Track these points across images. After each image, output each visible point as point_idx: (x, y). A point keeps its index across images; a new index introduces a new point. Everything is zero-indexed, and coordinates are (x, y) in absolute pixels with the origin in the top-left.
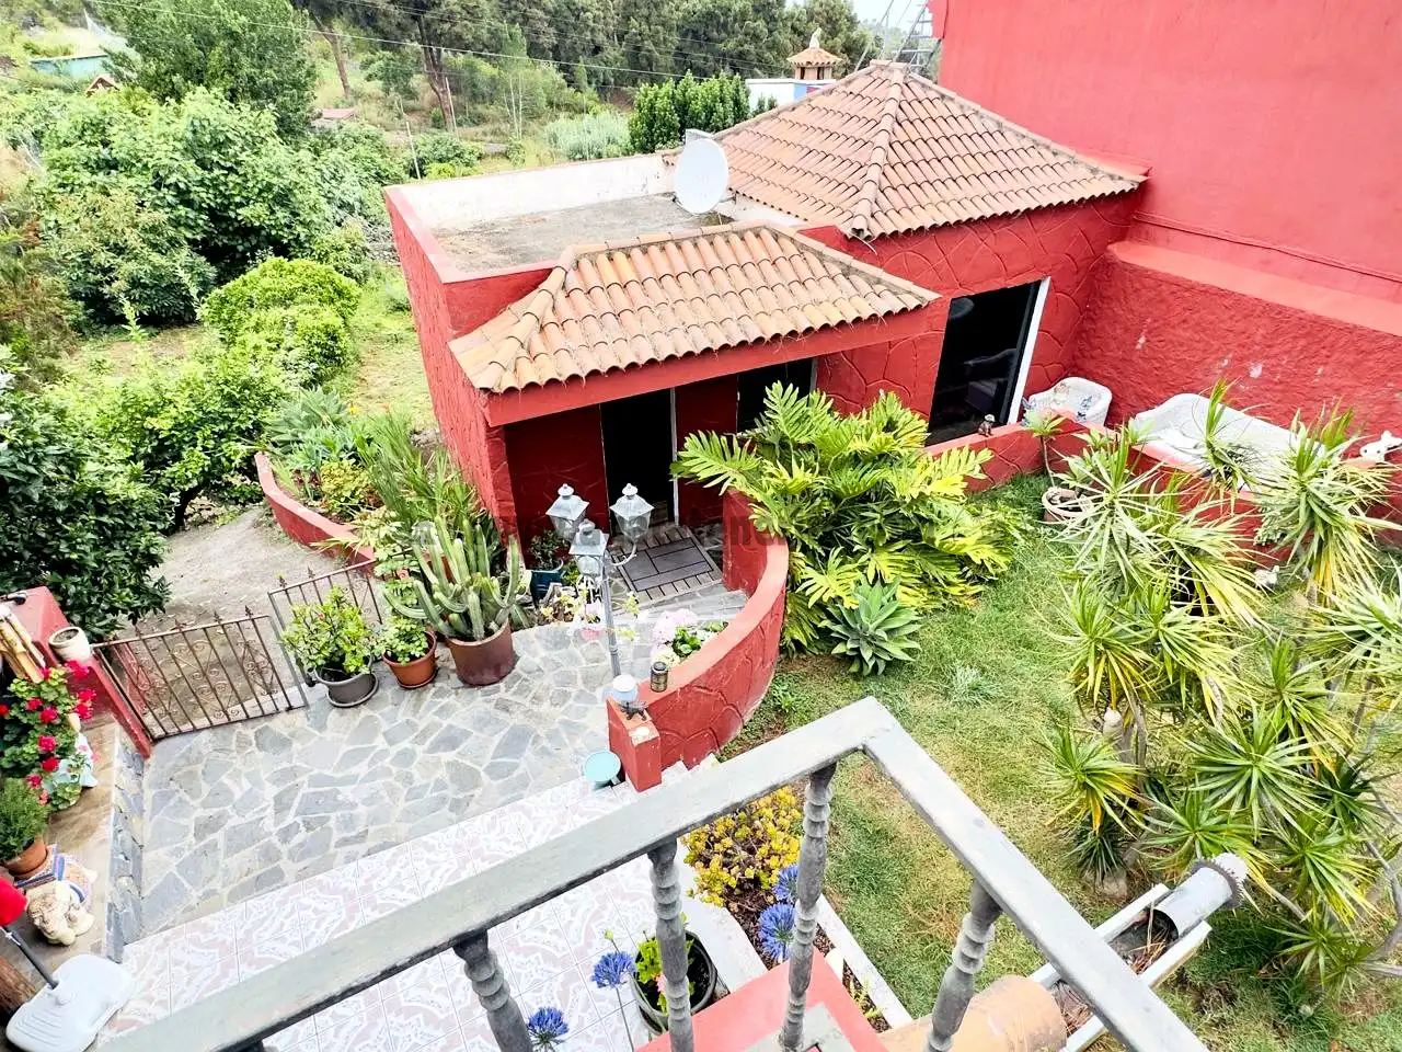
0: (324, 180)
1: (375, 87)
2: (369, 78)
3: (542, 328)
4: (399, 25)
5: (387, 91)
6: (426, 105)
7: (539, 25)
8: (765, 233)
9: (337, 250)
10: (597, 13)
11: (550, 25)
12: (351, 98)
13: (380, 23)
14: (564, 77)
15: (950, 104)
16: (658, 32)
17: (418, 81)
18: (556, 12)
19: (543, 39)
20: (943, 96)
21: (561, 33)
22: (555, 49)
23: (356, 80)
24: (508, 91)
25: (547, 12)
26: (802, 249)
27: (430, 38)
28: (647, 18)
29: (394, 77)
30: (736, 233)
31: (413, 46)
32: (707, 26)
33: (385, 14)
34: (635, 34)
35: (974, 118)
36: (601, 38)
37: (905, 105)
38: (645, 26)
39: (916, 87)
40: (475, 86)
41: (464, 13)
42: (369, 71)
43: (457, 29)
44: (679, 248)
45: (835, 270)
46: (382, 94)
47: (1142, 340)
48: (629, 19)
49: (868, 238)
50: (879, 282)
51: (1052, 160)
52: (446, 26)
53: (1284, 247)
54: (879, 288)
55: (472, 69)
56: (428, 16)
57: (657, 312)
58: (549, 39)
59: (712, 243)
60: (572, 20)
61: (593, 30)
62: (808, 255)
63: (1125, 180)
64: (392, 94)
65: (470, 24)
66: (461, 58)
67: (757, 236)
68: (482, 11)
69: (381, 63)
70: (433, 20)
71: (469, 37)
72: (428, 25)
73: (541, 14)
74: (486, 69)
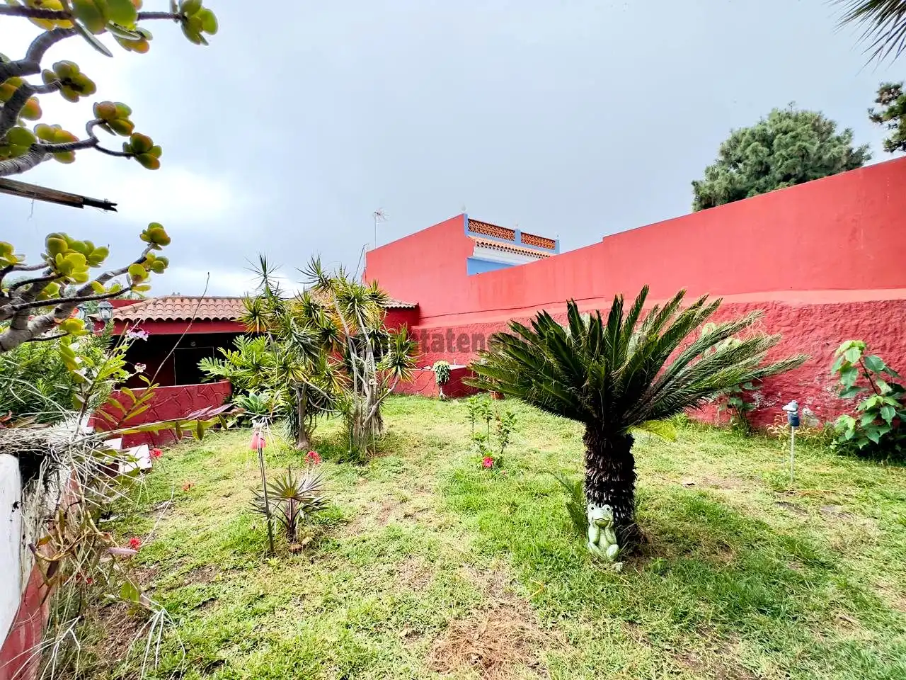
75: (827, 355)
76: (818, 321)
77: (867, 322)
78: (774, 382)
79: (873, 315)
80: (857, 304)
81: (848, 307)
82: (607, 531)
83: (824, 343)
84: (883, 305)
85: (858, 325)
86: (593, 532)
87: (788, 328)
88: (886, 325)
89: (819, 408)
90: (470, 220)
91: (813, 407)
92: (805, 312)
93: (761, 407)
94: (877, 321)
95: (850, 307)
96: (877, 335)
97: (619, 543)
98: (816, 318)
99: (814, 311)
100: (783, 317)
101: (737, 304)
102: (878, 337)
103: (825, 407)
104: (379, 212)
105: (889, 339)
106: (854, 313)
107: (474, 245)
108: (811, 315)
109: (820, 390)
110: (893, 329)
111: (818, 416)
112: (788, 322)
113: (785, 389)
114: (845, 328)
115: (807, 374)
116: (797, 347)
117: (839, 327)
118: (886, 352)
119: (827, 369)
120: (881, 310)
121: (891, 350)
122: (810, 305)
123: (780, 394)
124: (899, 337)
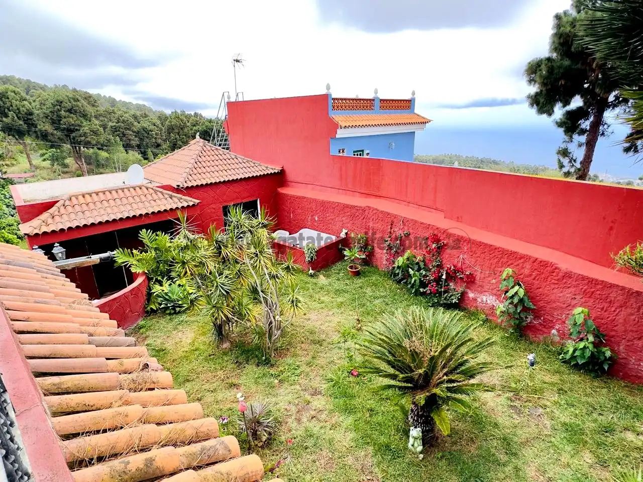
0: (6, 198)
1: (47, 164)
2: (44, 160)
3: (53, 217)
4: (59, 138)
5: (53, 165)
6: (73, 169)
7: (130, 137)
8: (143, 188)
9: (10, 226)
10: (157, 132)
11: (136, 136)
12: (33, 169)
13: (49, 138)
14: (142, 156)
15: (219, 151)
16: (183, 138)
17: (69, 161)
18: (139, 132)
19: (132, 142)
20: (217, 149)
21: (141, 139)
22: (139, 146)
23: (37, 161)
24: (114, 163)
25: (134, 132)
26: (156, 191)
27: (75, 143)
28: (178, 133)
29: (57, 159)
30: (132, 188)
31: (67, 146)
32: (204, 135)
33: (52, 134)
34: (174, 139)
35: (227, 155)
36: (159, 141)
37: (203, 152)
38: (177, 136)
39: (207, 146)
40: (98, 161)
41: (92, 133)
42: (44, 157)
43: (88, 139)
44: (111, 193)
45: (167, 196)
46: (50, 166)
47: (292, 215)
48: (170, 133)
49: (182, 188)
50: (181, 199)
51: (253, 165)
52: (83, 138)
53: (315, 184)
54: (181, 201)
55: (97, 155)
56: (74, 135)
57: (98, 211)
58: (135, 141)
59: (123, 191)
60: (146, 135)
61: (156, 138)
62: (158, 193)
63: (277, 169)
64: (55, 167)
65: (94, 137)
66: (91, 151)
67: (141, 188)
68: (100, 132)
69: (50, 154)
70: (76, 136)
71: (94, 142)
72: (74, 138)
73: (131, 133)
74: (104, 154)
75: (572, 304)
76: (574, 283)
77: (598, 292)
78: (541, 311)
79: (602, 289)
80: (597, 280)
81: (591, 280)
82: (418, 441)
83: (574, 297)
84: (609, 285)
85: (593, 292)
86: (411, 440)
87: (556, 282)
88: (607, 297)
89: (561, 332)
90: (334, 99)
91: (558, 331)
92: (568, 275)
93: (530, 323)
94: (603, 293)
95: (593, 280)
96: (601, 301)
97: (424, 445)
98: (573, 280)
99: (573, 276)
100: (554, 274)
101: (530, 256)
102: (601, 302)
103: (564, 332)
104: (239, 59)
105: (606, 305)
106: (593, 285)
107: (338, 128)
108: (570, 278)
109: (564, 322)
110: (610, 300)
111: (559, 336)
112: (556, 278)
113: (546, 317)
114: (586, 292)
115: (559, 312)
116: (558, 295)
117: (583, 290)
118: (603, 312)
119: (571, 311)
120: (608, 287)
121: (605, 311)
122: (571, 272)
123: (542, 318)
124: (611, 306)
